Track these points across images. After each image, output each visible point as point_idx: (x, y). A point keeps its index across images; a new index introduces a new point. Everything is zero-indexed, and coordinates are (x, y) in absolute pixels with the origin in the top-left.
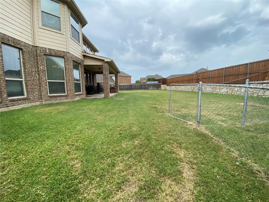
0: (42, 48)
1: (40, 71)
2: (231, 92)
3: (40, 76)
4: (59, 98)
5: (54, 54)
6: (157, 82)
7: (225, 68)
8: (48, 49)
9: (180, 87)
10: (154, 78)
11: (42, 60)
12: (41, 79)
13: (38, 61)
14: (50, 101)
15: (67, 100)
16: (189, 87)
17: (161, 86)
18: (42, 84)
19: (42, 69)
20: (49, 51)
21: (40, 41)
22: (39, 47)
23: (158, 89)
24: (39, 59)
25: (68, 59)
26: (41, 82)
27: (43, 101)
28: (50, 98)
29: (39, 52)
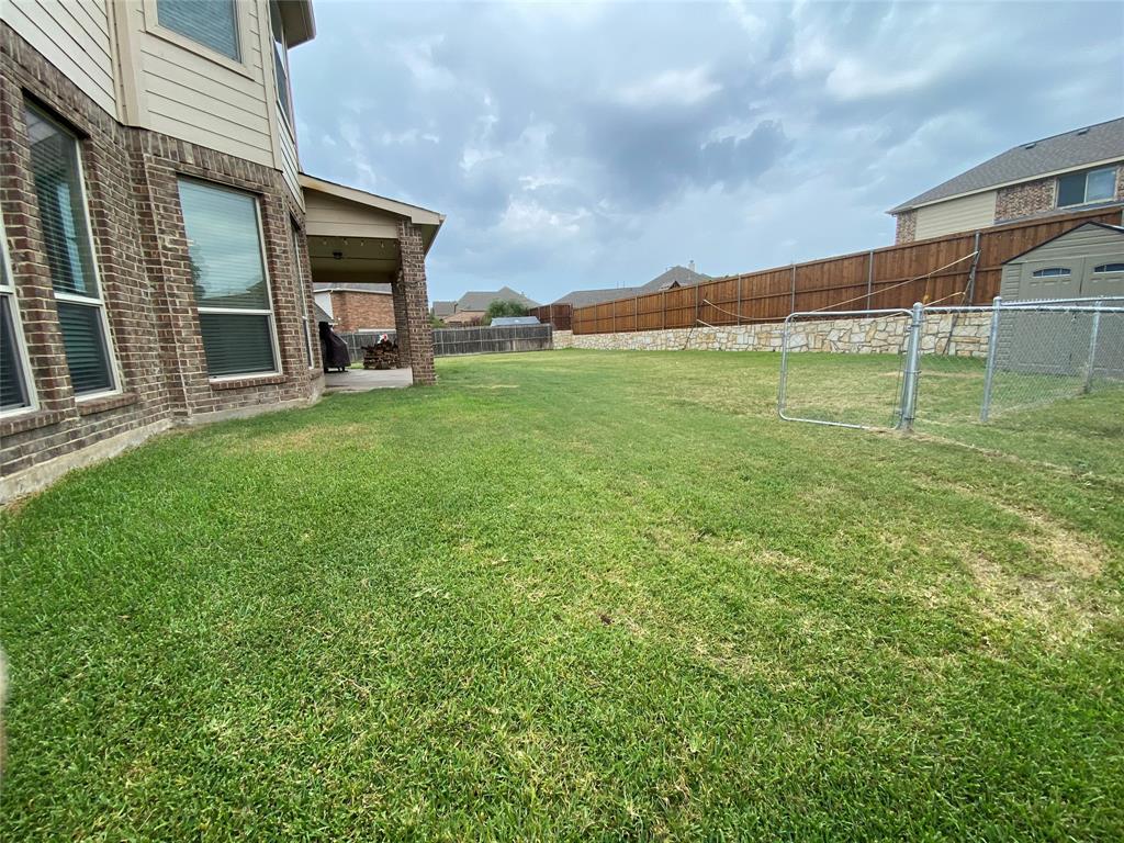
0: (164, 137)
1: (163, 259)
2: (819, 345)
3: (162, 287)
4: (255, 395)
5: (219, 176)
6: (532, 321)
7: (798, 267)
8: (189, 147)
9: (631, 338)
10: (517, 303)
11: (168, 199)
12: (169, 299)
13: (149, 206)
14: (219, 408)
15: (290, 404)
16: (671, 335)
17: (551, 334)
18: (177, 326)
19: (170, 250)
20: (195, 157)
21: (155, 104)
22: (149, 134)
23: (541, 348)
24: (151, 194)
25: (280, 206)
26: (171, 314)
27: (190, 411)
28: (219, 394)
29: (149, 160)
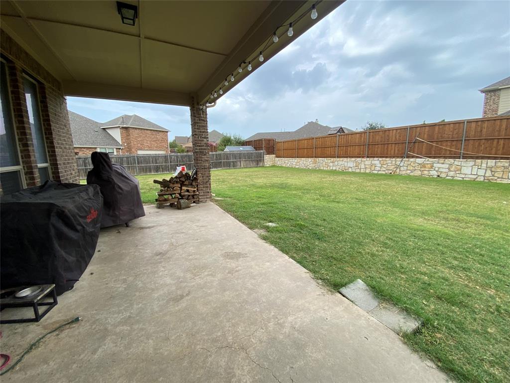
6: (250, 149)
16: (377, 162)
17: (263, 157)
23: (257, 166)
